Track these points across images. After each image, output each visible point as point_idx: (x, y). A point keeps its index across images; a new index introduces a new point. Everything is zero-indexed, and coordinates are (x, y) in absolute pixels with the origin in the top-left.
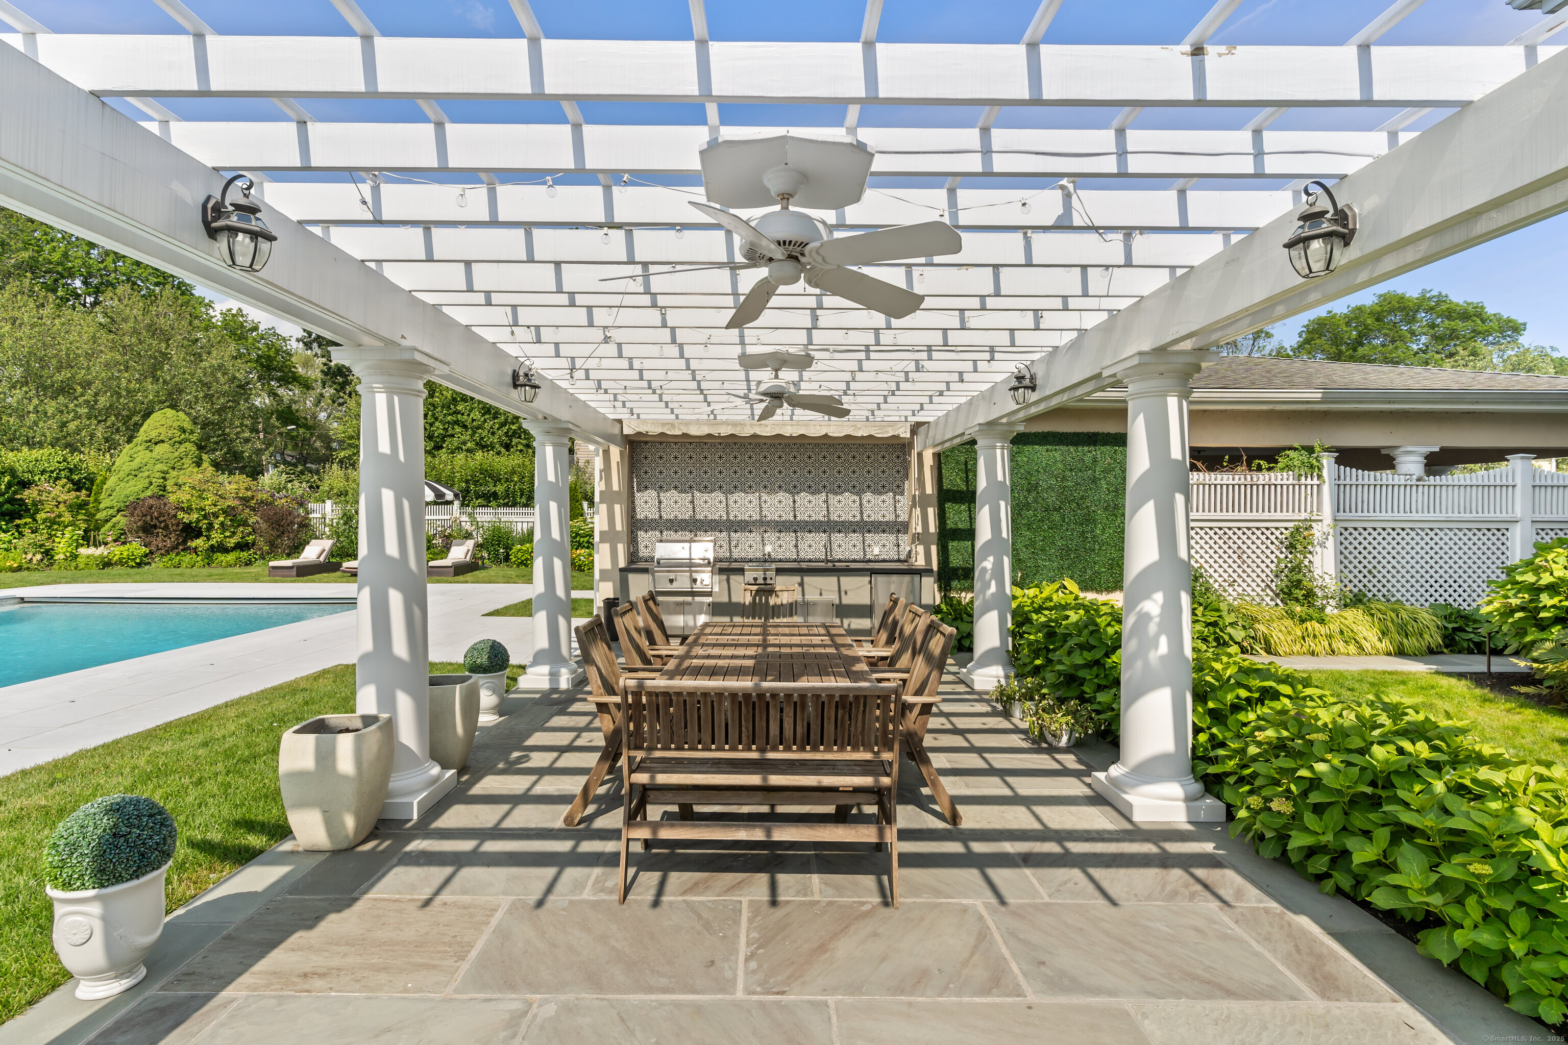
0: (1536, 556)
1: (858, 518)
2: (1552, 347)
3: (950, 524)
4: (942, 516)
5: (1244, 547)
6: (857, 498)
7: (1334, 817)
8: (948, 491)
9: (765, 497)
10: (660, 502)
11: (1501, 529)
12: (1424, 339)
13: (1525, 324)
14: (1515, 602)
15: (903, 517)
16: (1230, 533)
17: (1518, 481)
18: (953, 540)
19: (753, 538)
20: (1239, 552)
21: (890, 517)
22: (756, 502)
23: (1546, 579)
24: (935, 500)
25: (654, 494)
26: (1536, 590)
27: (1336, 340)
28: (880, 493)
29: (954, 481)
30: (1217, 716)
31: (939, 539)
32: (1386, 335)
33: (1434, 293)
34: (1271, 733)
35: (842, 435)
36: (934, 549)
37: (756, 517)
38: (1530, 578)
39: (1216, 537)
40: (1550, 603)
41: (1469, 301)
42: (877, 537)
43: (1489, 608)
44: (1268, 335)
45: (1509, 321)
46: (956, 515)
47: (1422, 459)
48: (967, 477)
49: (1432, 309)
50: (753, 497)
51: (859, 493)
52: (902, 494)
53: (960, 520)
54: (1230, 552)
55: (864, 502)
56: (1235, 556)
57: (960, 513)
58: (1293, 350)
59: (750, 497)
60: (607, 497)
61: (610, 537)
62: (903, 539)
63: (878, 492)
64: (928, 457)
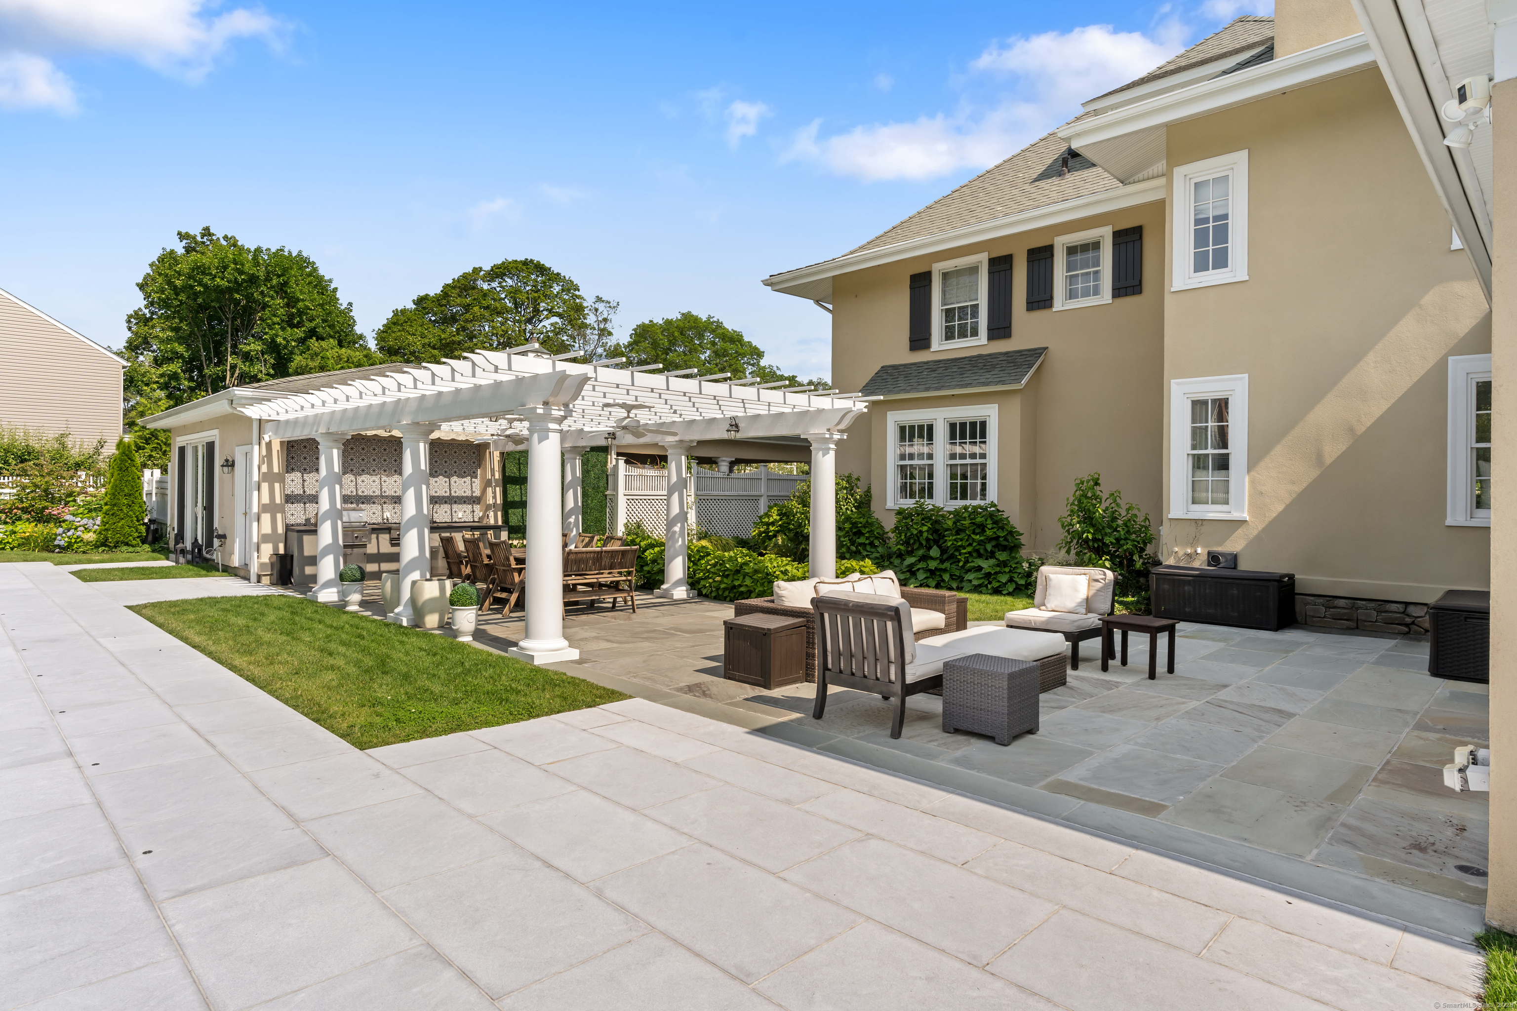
0: (768, 511)
1: (448, 494)
2: (777, 367)
3: (510, 499)
4: (505, 493)
5: (659, 509)
6: (447, 480)
7: (730, 578)
8: (509, 477)
9: (384, 478)
10: (304, 481)
11: (756, 499)
12: (708, 352)
13: (763, 352)
14: (762, 530)
15: (477, 493)
16: (653, 502)
17: (763, 477)
18: (512, 508)
19: (376, 508)
20: (657, 512)
21: (468, 493)
22: (378, 481)
23: (771, 520)
24: (501, 483)
25: (299, 474)
26: (768, 524)
27: (655, 345)
28: (463, 477)
29: (513, 470)
30: (695, 564)
31: (503, 507)
32: (686, 346)
33: (715, 319)
34: (713, 561)
35: (449, 438)
36: (499, 514)
37: (378, 493)
38: (766, 520)
39: (647, 504)
40: (772, 529)
41: (735, 329)
42: (460, 506)
43: (754, 533)
44: (610, 334)
45: (756, 348)
46: (514, 493)
47: (728, 464)
48: (520, 468)
49: (714, 331)
50: (376, 478)
51: (449, 477)
52: (476, 477)
53: (516, 495)
54: (653, 512)
55: (452, 482)
56: (655, 514)
57: (516, 490)
58: (625, 347)
59: (374, 478)
60: (269, 477)
61: (271, 508)
62: (477, 508)
63: (461, 476)
64: (497, 455)
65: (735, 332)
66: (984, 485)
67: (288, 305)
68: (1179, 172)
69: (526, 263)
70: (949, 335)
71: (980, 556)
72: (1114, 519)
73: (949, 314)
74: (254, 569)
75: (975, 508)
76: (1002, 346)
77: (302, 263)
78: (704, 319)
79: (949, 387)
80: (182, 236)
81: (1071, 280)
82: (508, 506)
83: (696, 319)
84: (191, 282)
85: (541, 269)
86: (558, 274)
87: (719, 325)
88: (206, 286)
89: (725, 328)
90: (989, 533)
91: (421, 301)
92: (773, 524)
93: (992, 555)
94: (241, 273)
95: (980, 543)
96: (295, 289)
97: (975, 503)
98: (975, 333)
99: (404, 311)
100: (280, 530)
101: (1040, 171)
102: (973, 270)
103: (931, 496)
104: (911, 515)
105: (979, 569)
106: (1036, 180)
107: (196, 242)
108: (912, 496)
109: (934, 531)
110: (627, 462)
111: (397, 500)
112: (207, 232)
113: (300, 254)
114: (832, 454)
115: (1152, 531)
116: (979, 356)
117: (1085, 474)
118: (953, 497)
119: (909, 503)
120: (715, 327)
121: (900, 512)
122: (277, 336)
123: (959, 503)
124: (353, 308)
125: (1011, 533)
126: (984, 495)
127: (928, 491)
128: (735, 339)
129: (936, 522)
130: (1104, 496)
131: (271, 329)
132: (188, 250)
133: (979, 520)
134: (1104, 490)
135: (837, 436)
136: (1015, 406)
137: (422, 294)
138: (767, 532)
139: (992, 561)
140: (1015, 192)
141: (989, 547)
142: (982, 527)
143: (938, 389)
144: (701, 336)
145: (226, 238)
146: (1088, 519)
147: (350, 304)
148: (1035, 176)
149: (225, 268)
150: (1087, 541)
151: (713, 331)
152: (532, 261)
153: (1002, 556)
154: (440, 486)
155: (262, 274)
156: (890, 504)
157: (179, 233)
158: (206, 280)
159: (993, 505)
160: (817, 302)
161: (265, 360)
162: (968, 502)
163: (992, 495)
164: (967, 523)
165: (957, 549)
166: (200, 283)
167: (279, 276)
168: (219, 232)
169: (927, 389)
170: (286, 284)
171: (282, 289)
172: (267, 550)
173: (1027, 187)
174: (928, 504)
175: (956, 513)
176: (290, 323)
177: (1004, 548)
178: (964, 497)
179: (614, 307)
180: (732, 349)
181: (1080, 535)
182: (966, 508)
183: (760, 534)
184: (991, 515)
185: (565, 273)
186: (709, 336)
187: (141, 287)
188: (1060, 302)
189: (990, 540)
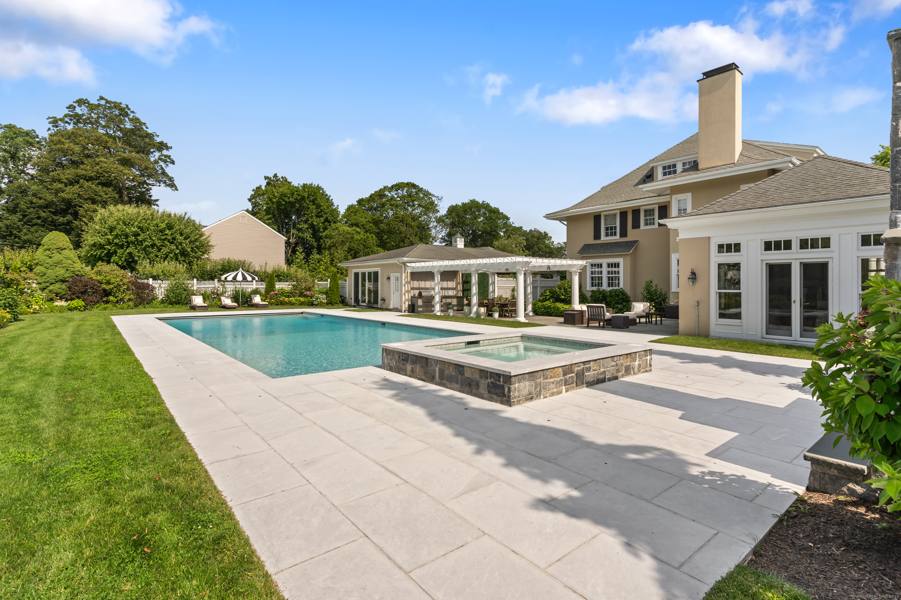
0: (545, 291)
1: (446, 287)
4: (463, 286)
7: (546, 309)
8: (465, 281)
11: (536, 287)
12: (482, 218)
13: (509, 217)
15: (455, 286)
16: (505, 289)
17: (539, 280)
18: (466, 291)
21: (453, 287)
24: (462, 283)
25: (417, 282)
33: (486, 202)
34: (540, 305)
36: (462, 293)
38: (545, 294)
39: (503, 289)
42: (450, 291)
43: (541, 299)
46: (466, 286)
51: (446, 282)
52: (455, 282)
54: (505, 292)
60: (408, 283)
61: (408, 292)
62: (454, 291)
63: (450, 281)
64: (461, 275)
65: (495, 208)
66: (619, 283)
67: (317, 208)
68: (674, 197)
69: (408, 184)
70: (607, 235)
71: (618, 304)
72: (656, 292)
73: (607, 229)
74: (403, 309)
75: (616, 290)
76: (624, 239)
77: (319, 188)
78: (481, 203)
79: (607, 253)
80: (266, 178)
81: (646, 220)
82: (464, 290)
83: (478, 203)
84: (280, 200)
85: (414, 186)
86: (422, 188)
87: (488, 205)
88: (286, 202)
89: (490, 207)
90: (620, 297)
91: (360, 202)
92: (548, 296)
93: (621, 303)
94: (299, 195)
95: (618, 300)
96: (319, 200)
97: (616, 288)
98: (615, 235)
99: (352, 206)
100: (410, 298)
101: (636, 182)
102: (615, 215)
103: (602, 286)
104: (595, 292)
105: (618, 307)
106: (635, 185)
107: (271, 180)
108: (596, 286)
109: (603, 297)
110: (498, 276)
111: (434, 289)
112: (275, 176)
113: (318, 186)
114: (578, 276)
115: (667, 295)
116: (617, 242)
117: (648, 279)
118: (609, 286)
119: (595, 288)
120: (487, 206)
121: (592, 291)
122: (313, 221)
123: (611, 288)
124: (339, 207)
125: (627, 297)
126: (619, 286)
127: (600, 284)
128: (496, 211)
129: (604, 294)
130: (653, 286)
131: (312, 218)
132: (268, 184)
133: (617, 293)
134: (654, 284)
135: (579, 271)
136: (628, 259)
137: (361, 198)
138: (546, 298)
139: (621, 305)
140: (628, 189)
141: (620, 301)
142: (618, 295)
143: (604, 253)
144: (479, 211)
145: (282, 177)
146: (649, 292)
147: (338, 206)
148: (635, 184)
149: (293, 194)
150: (648, 298)
151: (485, 208)
152: (410, 183)
153: (625, 304)
154: (445, 284)
155: (306, 196)
156: (588, 289)
157: (265, 177)
158: (286, 199)
159: (621, 289)
160: (560, 221)
161: (309, 232)
162: (614, 288)
163: (621, 286)
164: (613, 294)
165: (611, 302)
166: (284, 200)
167: (313, 196)
168: (280, 176)
169: (600, 253)
170: (316, 199)
171: (313, 202)
172: (407, 303)
173: (632, 188)
174: (601, 289)
175: (610, 291)
176: (318, 216)
177: (625, 301)
178: (612, 286)
179: (440, 199)
180: (494, 216)
181: (646, 297)
182: (613, 290)
183: (543, 299)
184: (621, 292)
185: (425, 188)
186: (483, 211)
187: (250, 200)
188: (642, 226)
189: (621, 299)
